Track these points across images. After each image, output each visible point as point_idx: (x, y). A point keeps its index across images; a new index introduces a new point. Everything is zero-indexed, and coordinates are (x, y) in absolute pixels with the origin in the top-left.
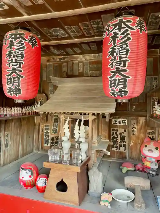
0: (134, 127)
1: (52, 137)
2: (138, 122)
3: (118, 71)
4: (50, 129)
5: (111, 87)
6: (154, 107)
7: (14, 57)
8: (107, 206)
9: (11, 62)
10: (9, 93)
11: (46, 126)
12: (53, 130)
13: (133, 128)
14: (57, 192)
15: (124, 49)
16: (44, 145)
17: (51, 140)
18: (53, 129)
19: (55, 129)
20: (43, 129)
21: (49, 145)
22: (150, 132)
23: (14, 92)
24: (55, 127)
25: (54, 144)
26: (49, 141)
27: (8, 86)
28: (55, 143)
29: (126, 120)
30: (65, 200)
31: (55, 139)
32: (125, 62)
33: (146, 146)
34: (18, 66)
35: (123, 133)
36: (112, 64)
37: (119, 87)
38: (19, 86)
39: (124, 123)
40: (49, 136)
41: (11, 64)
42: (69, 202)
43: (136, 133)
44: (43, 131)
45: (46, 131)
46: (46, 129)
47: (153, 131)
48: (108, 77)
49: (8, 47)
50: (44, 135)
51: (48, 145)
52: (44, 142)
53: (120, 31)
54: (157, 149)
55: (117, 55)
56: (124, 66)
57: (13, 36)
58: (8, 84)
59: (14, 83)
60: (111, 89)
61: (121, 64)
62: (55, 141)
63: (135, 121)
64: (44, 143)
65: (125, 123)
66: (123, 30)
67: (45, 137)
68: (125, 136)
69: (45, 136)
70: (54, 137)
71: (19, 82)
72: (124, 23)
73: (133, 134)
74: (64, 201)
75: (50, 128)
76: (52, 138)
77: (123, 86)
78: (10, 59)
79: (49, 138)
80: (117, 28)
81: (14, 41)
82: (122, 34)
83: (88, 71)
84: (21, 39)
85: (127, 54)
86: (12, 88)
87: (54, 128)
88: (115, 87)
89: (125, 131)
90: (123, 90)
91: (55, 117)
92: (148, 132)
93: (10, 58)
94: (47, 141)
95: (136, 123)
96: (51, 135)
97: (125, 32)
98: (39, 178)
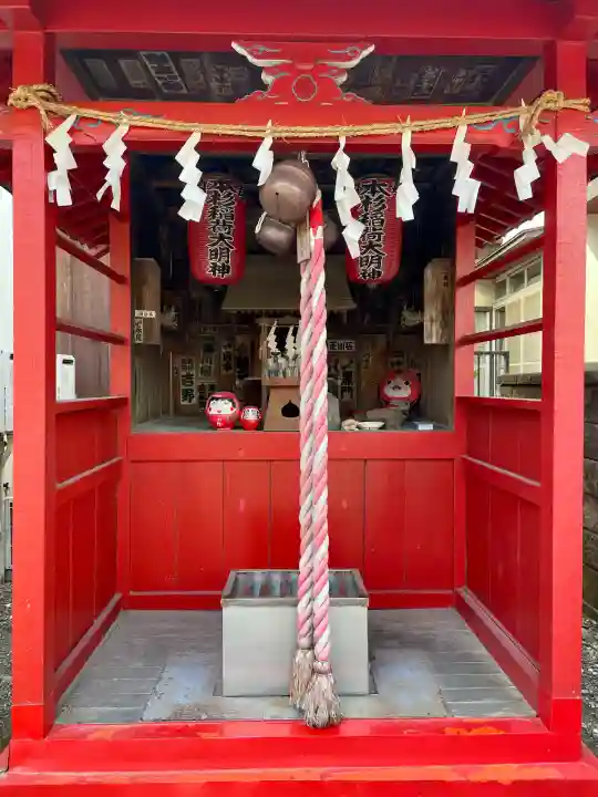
1: (199, 385)
2: (374, 345)
3: (371, 246)
4: (194, 367)
7: (221, 217)
9: (216, 225)
10: (212, 273)
11: (183, 361)
12: (201, 369)
13: (365, 356)
14: (283, 419)
15: (379, 219)
16: (182, 403)
17: (199, 391)
18: (203, 367)
19: (206, 366)
20: (177, 368)
22: (394, 362)
23: (221, 271)
24: (207, 362)
26: (194, 393)
27: (211, 261)
29: (353, 342)
31: (207, 388)
32: (379, 234)
33: (389, 382)
34: (227, 231)
35: (348, 366)
38: (227, 262)
39: (349, 347)
40: (192, 383)
41: (216, 228)
43: (370, 365)
44: (178, 373)
45: (184, 373)
46: (184, 368)
50: (181, 382)
51: (190, 401)
52: (182, 396)
53: (373, 195)
54: (407, 383)
55: (370, 225)
56: (379, 240)
58: (211, 259)
59: (221, 256)
60: (361, 268)
61: (374, 237)
62: (207, 393)
63: (369, 342)
64: (181, 399)
65: (352, 347)
66: (377, 196)
67: (182, 387)
68: (351, 372)
69: (184, 383)
70: (205, 384)
71: (228, 256)
72: (378, 186)
73: (366, 367)
75: (194, 365)
78: (215, 220)
79: (194, 387)
82: (376, 200)
84: (229, 190)
85: (382, 225)
86: (218, 264)
87: (204, 364)
89: (351, 362)
90: (376, 270)
91: (206, 342)
93: (214, 217)
95: (370, 346)
96: (197, 383)
97: (380, 197)
98: (247, 409)
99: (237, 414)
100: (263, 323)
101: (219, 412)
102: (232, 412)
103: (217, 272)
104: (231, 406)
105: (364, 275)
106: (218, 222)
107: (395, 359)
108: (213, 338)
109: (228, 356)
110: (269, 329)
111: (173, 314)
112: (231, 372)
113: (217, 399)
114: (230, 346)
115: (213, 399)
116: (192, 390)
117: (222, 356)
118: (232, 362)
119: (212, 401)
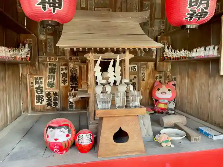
1: (47, 93)
2: (147, 67)
4: (43, 82)
6: (164, 51)
8: (171, 146)
11: (36, 79)
12: (48, 83)
13: (142, 74)
16: (36, 104)
17: (47, 96)
19: (51, 81)
20: (32, 83)
21: (44, 103)
22: (158, 77)
24: (51, 79)
25: (52, 101)
26: (44, 98)
28: (52, 100)
29: (136, 66)
31: (52, 95)
33: (159, 90)
35: (134, 79)
37: (202, 6)
39: (134, 69)
40: (42, 92)
42: (133, 152)
43: (145, 79)
44: (33, 86)
45: (37, 86)
46: (37, 83)
47: (160, 75)
50: (35, 91)
51: (41, 103)
52: (36, 100)
62: (52, 98)
63: (145, 66)
64: (36, 102)
65: (136, 69)
67: (36, 94)
68: (135, 83)
69: (37, 92)
70: (51, 92)
73: (143, 80)
75: (43, 81)
77: (205, 6)
79: (44, 94)
83: (93, 8)
87: (50, 80)
88: (196, 7)
89: (135, 77)
90: (205, 10)
91: (50, 67)
92: (156, 77)
94: (40, 99)
95: (145, 69)
96: (46, 91)
98: (81, 135)
99: (72, 139)
100: (91, 57)
101: (56, 140)
102: (68, 138)
103: (47, 5)
104: (67, 133)
105: (192, 15)
107: (158, 75)
108: (55, 65)
109: (64, 75)
110: (96, 62)
111: (27, 49)
112: (67, 84)
113: (54, 128)
114: (65, 69)
115: (50, 127)
116: (43, 96)
117: (61, 75)
118: (67, 79)
119: (49, 130)
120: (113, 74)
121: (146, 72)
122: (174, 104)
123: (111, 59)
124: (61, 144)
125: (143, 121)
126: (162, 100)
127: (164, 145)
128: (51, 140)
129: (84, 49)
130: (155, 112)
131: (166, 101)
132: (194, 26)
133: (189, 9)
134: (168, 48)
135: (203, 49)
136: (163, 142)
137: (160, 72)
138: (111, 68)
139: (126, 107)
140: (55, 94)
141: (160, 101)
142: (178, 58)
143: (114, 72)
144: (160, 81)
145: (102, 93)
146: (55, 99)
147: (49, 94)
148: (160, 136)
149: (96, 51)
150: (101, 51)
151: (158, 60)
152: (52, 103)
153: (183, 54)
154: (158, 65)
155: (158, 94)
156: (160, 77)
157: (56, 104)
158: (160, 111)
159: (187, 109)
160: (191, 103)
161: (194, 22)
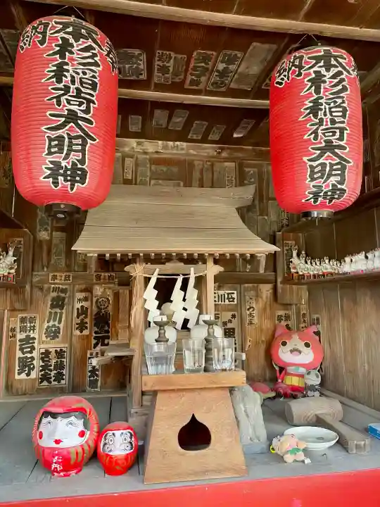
0: (250, 308)
1: (43, 351)
2: (258, 296)
3: (329, 147)
4: (37, 328)
5: (313, 179)
6: (291, 262)
7: (73, 82)
8: (303, 462)
9: (63, 95)
10: (51, 180)
11: (23, 320)
12: (47, 330)
13: (248, 310)
14: (183, 455)
15: (339, 106)
16: (17, 377)
17: (42, 359)
18: (48, 327)
19: (54, 326)
20: (13, 330)
21: (34, 375)
22: (281, 316)
23: (69, 178)
24: (54, 320)
25: (51, 370)
26: (35, 362)
27: (50, 158)
28: (52, 368)
29: (235, 292)
30: (207, 471)
31: (53, 355)
32: (342, 130)
33: (284, 344)
34: (83, 107)
35: (230, 321)
36: (315, 132)
37: (333, 180)
38: (82, 162)
39: (230, 298)
40: (33, 349)
41: (63, 99)
43: (256, 320)
44: (14, 336)
45: (23, 336)
46: (23, 329)
47: (287, 312)
48: (305, 159)
49: (55, 53)
50: (18, 347)
51: (28, 375)
52: (17, 368)
53: (328, 70)
54: (307, 345)
55: (325, 115)
56: (341, 139)
57: (70, 29)
58: (50, 153)
59: (70, 150)
60: (312, 184)
61: (334, 133)
62: (53, 362)
63: (252, 293)
64: (17, 371)
65: (234, 299)
66: (333, 71)
67: (19, 354)
68: (234, 329)
69: (21, 349)
70: (51, 350)
71: (83, 151)
72: (335, 58)
73: (251, 323)
74: (205, 472)
75: (37, 325)
76: (42, 354)
77: (339, 178)
78: (61, 86)
79: (35, 354)
80: (322, 64)
81: (72, 41)
82: (334, 77)
83: (148, 179)
84: (90, 42)
85: (344, 116)
86: (64, 164)
87: (51, 323)
88: (323, 181)
89: (234, 316)
90: (339, 186)
91: (54, 294)
92: (278, 316)
93: (59, 81)
95: (254, 298)
97: (340, 73)
98: (111, 433)
99: (92, 444)
100: (138, 270)
101: (57, 442)
102: (83, 438)
103: (61, 179)
104: (81, 428)
105: (316, 196)
106: (67, 89)
107: (282, 313)
109: (83, 311)
111: (10, 259)
112: (86, 332)
114: (86, 299)
116: (33, 358)
117: (76, 311)
118: (88, 320)
119: (44, 420)
120: (183, 304)
121: (257, 306)
122: (318, 377)
123: (178, 275)
124: (69, 453)
125: (245, 406)
126: (293, 368)
127: (289, 458)
128: (47, 442)
129: (124, 255)
130: (278, 395)
131: (302, 370)
132: (325, 213)
133: (311, 186)
134: (298, 255)
135: (362, 256)
136: (287, 452)
137: (287, 306)
138: (177, 294)
139: (206, 370)
140: (60, 354)
141: (290, 369)
142: (319, 275)
143: (184, 300)
144: (287, 326)
145: (157, 341)
146: (60, 366)
147: (47, 353)
148: (283, 439)
149: (148, 259)
150: (159, 259)
151: (279, 280)
152: (53, 374)
153: (327, 266)
154: (280, 290)
155: (284, 355)
156: (287, 318)
157: (59, 377)
158: (289, 392)
159: (348, 387)
160: (353, 372)
161: (323, 205)
